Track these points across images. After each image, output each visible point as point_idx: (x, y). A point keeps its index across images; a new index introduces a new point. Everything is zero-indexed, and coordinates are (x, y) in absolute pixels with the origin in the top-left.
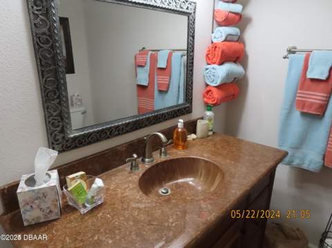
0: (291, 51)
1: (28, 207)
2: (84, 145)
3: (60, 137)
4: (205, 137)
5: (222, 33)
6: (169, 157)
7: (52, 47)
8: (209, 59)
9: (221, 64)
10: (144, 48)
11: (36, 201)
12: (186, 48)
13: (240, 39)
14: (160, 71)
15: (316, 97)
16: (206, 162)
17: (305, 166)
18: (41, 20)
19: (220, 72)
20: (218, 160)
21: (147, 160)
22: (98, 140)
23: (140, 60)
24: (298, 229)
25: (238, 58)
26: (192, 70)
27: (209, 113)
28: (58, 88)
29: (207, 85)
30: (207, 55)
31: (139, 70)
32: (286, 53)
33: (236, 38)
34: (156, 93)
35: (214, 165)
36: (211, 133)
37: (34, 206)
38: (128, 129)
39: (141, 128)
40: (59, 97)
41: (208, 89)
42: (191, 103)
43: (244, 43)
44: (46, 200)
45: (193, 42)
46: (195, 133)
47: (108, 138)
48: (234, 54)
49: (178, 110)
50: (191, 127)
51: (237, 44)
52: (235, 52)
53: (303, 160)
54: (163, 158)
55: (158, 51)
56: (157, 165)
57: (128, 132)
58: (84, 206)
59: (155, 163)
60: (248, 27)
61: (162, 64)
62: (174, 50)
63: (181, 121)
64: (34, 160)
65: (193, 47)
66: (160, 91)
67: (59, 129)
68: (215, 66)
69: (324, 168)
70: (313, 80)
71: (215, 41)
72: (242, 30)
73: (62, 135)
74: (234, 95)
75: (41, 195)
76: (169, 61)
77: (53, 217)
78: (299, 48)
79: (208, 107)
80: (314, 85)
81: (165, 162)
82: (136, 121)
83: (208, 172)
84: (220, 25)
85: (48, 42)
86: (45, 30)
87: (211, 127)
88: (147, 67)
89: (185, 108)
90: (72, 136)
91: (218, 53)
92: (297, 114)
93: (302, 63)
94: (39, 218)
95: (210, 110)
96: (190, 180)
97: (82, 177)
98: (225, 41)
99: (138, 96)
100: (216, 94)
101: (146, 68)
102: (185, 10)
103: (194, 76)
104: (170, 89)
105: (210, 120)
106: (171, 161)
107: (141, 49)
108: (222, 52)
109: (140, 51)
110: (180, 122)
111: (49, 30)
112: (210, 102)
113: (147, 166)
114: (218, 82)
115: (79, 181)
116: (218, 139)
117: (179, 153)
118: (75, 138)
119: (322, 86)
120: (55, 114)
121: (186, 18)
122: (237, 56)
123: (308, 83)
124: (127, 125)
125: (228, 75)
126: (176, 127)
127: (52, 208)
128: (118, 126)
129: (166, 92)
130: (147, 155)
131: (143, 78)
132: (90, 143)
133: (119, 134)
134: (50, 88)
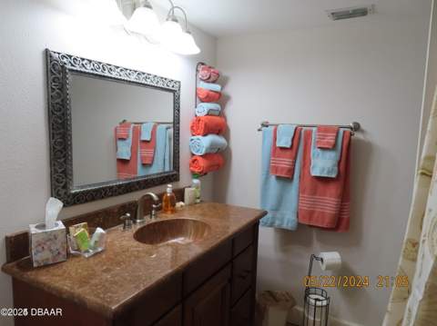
0: (265, 125)
1: (40, 248)
2: (81, 203)
3: (62, 192)
4: (193, 204)
5: (204, 108)
6: (159, 220)
7: (63, 114)
8: (194, 131)
9: (205, 135)
10: (124, 121)
11: (48, 243)
12: (172, 121)
13: (221, 114)
14: (144, 144)
15: (285, 162)
16: (194, 221)
17: (285, 226)
18: (57, 93)
19: (205, 142)
20: (207, 220)
21: (138, 221)
22: (93, 199)
23: (121, 133)
24: (287, 293)
25: (219, 131)
26: (178, 140)
27: (196, 181)
28: (65, 149)
29: (193, 155)
30: (192, 127)
31: (120, 143)
32: (260, 126)
33: (217, 113)
34: (139, 167)
35: (202, 223)
36: (198, 201)
37: (46, 247)
38: (120, 191)
39: (131, 191)
40: (64, 157)
41: (194, 158)
42: (179, 171)
43: (225, 117)
44: (57, 241)
45: (179, 114)
46: (183, 201)
47: (103, 198)
48: (217, 127)
49: (167, 177)
50: (180, 195)
51: (218, 118)
52: (217, 125)
53: (282, 220)
54: (153, 220)
55: (141, 123)
56: (148, 225)
57: (120, 194)
58: (87, 251)
59: (146, 223)
60: (229, 103)
61: (146, 136)
62: (159, 123)
63: (170, 186)
64: (45, 207)
65: (179, 119)
66: (144, 165)
67: (62, 185)
68: (200, 137)
69: (299, 225)
70: (282, 148)
71: (198, 115)
72: (223, 106)
73: (64, 191)
74: (218, 165)
75: (52, 237)
76: (153, 133)
77: (60, 259)
78: (271, 122)
79: (195, 175)
80: (283, 152)
81: (155, 223)
82: (129, 184)
83: (197, 230)
84: (202, 101)
85: (60, 110)
86: (59, 100)
87: (198, 194)
88: (130, 141)
89: (173, 176)
90: (73, 192)
91: (202, 125)
92: (273, 178)
93: (272, 135)
94: (47, 259)
95: (197, 178)
96: (179, 240)
97: (84, 227)
98: (208, 114)
99: (119, 171)
100: (202, 163)
101: (127, 141)
102: (171, 88)
103: (181, 145)
104: (155, 161)
105: (197, 188)
106: (162, 222)
107: (121, 121)
108: (205, 125)
109: (120, 124)
110: (169, 188)
111: (62, 101)
112: (196, 170)
113: (138, 227)
114: (203, 151)
115: (83, 229)
116: (205, 205)
117: (169, 216)
118: (76, 194)
119: (288, 153)
120: (60, 171)
121: (172, 94)
122: (219, 128)
123: (278, 151)
124: (120, 186)
125: (212, 145)
126: (166, 193)
127: (61, 250)
128: (113, 187)
129: (150, 165)
130: (138, 216)
131: (125, 151)
132: (86, 201)
133: (112, 196)
134: (58, 148)
